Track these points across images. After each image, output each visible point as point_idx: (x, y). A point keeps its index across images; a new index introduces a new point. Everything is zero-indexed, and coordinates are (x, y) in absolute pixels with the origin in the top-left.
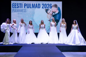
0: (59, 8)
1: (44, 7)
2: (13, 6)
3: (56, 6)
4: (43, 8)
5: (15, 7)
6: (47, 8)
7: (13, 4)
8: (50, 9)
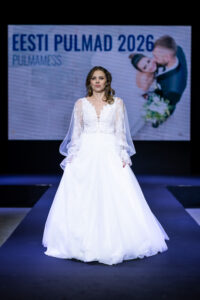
0: (180, 49)
1: (125, 47)
2: (15, 42)
3: (168, 42)
4: (120, 50)
5: (22, 49)
6: (135, 52)
7: (14, 36)
8: (145, 53)
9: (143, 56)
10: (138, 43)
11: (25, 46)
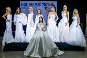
0: (55, 6)
1: (44, 5)
2: (21, 4)
3: (52, 5)
4: (43, 6)
5: (23, 6)
6: (46, 6)
7: (21, 3)
8: (48, 7)
9: (47, 7)
10: (46, 5)
11: (24, 5)
